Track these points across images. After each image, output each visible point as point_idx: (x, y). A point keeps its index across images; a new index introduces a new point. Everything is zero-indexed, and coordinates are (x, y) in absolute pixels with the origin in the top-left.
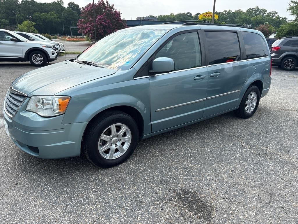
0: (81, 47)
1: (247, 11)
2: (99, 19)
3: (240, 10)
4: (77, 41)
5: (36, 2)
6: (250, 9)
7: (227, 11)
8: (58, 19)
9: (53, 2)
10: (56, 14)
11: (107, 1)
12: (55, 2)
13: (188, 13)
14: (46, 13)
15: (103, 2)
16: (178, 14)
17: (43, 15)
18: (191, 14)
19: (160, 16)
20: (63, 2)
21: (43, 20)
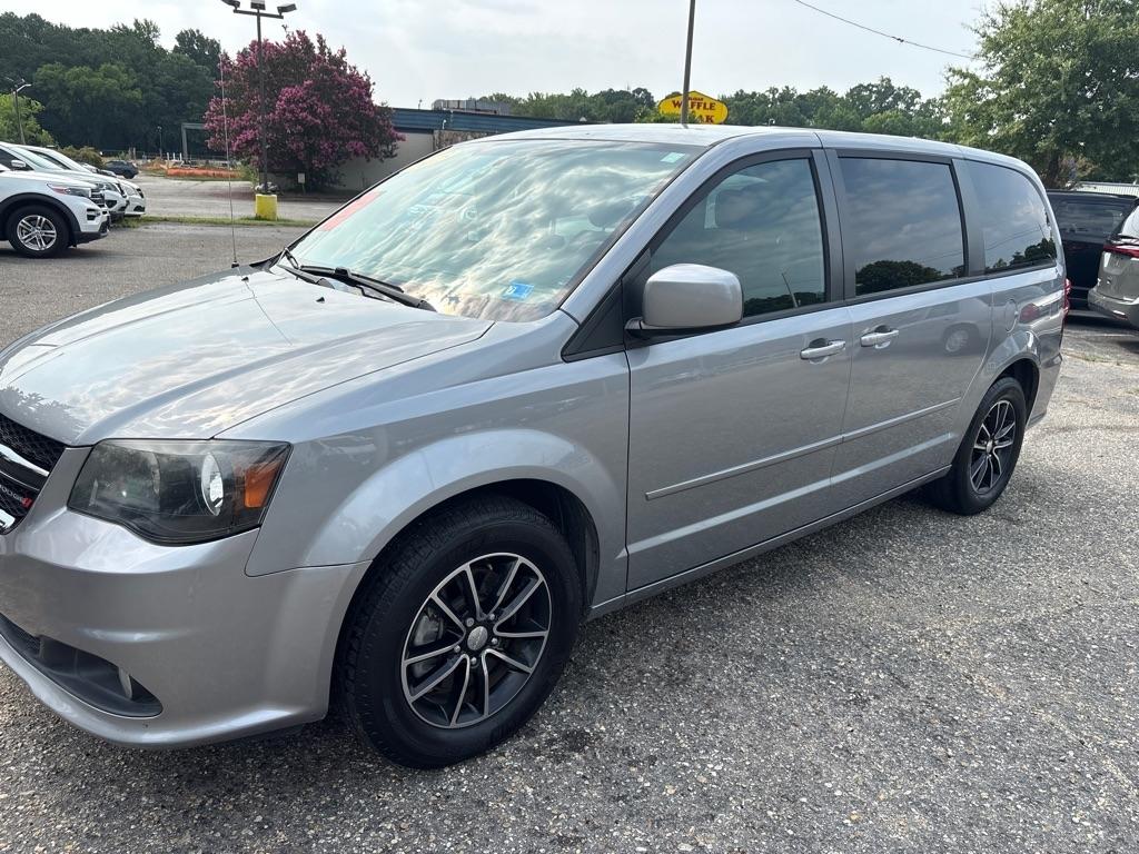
0: (216, 201)
1: (851, 93)
2: (288, 102)
3: (825, 88)
4: (204, 178)
5: (48, 24)
6: (861, 85)
7: (780, 91)
8: (134, 92)
9: (119, 28)
10: (127, 71)
11: (320, 37)
12: (125, 27)
13: (638, 91)
14: (87, 69)
15: (305, 40)
16: (603, 94)
17: (77, 75)
18: (648, 96)
19: (534, 98)
20: (155, 30)
21: (75, 93)
